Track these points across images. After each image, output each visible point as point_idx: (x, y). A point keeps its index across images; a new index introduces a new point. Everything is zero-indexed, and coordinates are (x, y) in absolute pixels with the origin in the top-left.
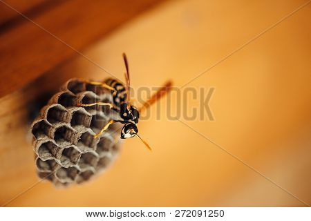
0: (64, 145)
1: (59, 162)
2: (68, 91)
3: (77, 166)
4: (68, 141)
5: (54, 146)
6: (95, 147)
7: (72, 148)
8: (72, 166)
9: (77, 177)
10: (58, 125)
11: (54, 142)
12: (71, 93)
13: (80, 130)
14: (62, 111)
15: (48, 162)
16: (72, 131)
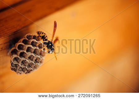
0: (23, 59)
1: (20, 65)
2: (26, 38)
3: (27, 67)
4: (24, 57)
5: (19, 59)
6: (34, 61)
7: (25, 60)
8: (25, 67)
9: (26, 71)
10: (21, 51)
11: (19, 57)
12: (27, 39)
13: (29, 54)
14: (23, 46)
15: (16, 65)
16: (26, 54)
